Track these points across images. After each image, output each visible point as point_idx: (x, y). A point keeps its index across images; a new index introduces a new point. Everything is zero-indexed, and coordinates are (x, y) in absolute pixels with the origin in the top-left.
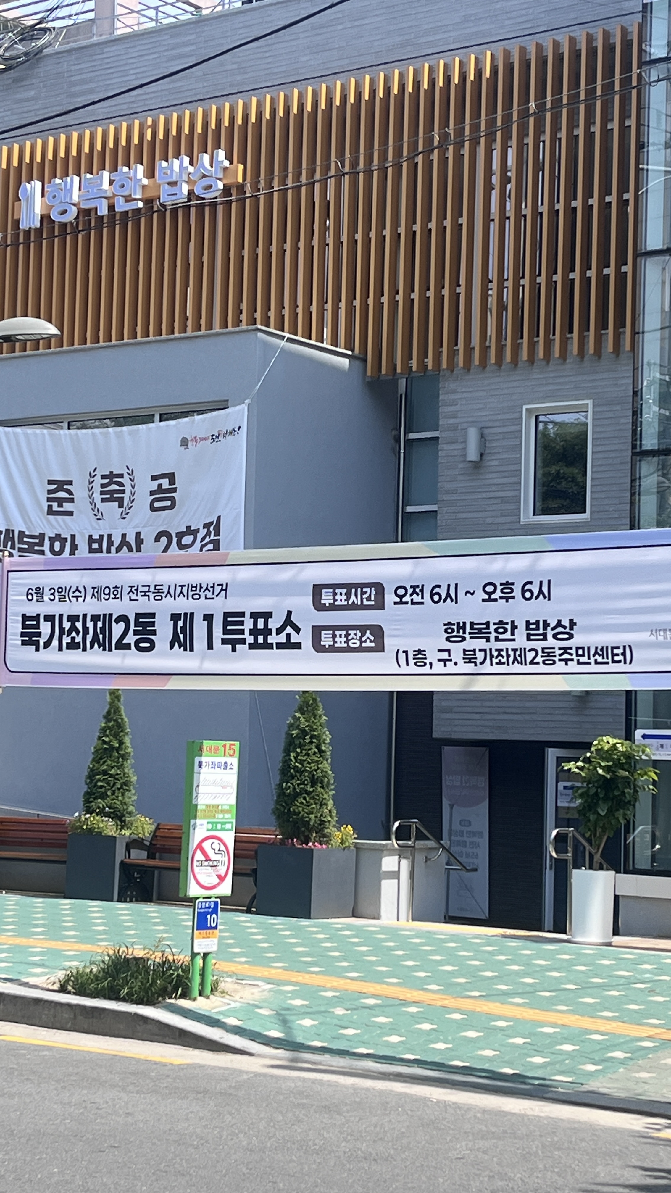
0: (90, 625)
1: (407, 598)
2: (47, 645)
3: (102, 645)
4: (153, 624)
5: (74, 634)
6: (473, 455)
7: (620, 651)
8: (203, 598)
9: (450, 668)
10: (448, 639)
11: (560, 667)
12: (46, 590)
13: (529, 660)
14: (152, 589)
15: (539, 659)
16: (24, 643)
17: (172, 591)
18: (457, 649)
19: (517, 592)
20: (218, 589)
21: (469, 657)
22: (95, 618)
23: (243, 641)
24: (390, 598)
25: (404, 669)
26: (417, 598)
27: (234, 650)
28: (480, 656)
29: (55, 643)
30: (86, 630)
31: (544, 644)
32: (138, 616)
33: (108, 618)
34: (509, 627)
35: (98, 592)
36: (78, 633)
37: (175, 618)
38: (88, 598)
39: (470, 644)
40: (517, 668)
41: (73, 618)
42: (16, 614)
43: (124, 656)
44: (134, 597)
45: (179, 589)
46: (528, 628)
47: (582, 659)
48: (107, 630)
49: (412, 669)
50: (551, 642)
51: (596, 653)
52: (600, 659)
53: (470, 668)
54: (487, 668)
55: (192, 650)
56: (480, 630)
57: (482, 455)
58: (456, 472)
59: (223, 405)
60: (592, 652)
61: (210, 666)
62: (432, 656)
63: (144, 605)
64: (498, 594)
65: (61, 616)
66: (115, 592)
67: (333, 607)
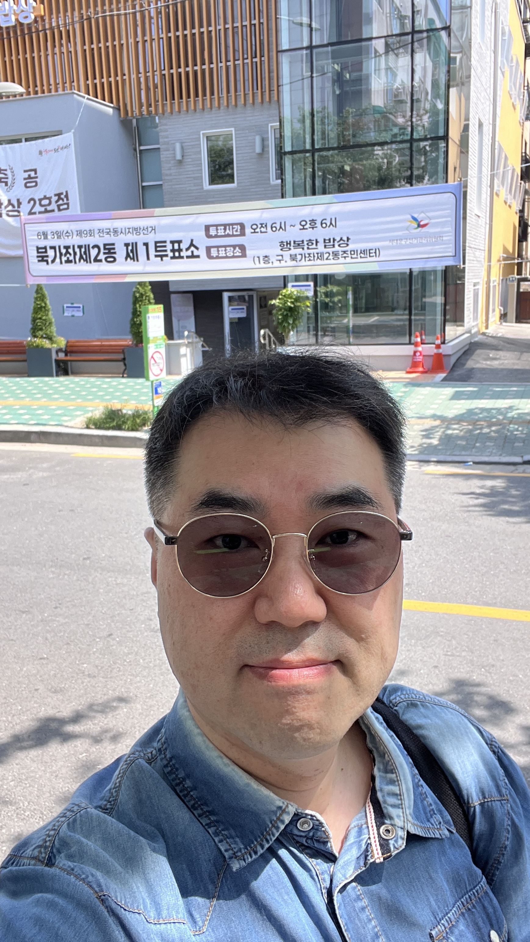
0: (77, 250)
1: (258, 230)
2: (53, 261)
3: (86, 261)
4: (114, 249)
5: (68, 255)
6: (179, 157)
7: (374, 251)
8: (142, 234)
9: (283, 263)
10: (281, 250)
11: (342, 260)
12: (49, 233)
13: (325, 257)
14: (112, 230)
15: (331, 257)
16: (39, 261)
17: (123, 231)
18: (287, 254)
19: (318, 224)
20: (150, 229)
21: (293, 258)
22: (80, 247)
23: (167, 256)
24: (248, 231)
25: (258, 265)
26: (263, 230)
27: (162, 260)
28: (299, 257)
29: (58, 260)
30: (75, 254)
31: (334, 249)
32: (105, 245)
33: (87, 247)
34: (314, 242)
35: (80, 233)
36: (70, 254)
37: (127, 245)
38: (75, 237)
39: (293, 251)
40: (319, 262)
41: (67, 248)
42: (33, 246)
43: (99, 265)
44: (101, 235)
45: (127, 230)
46: (325, 242)
47: (353, 256)
48: (87, 252)
49: (262, 265)
50: (337, 248)
51: (361, 253)
52: (362, 255)
53: (294, 263)
54: (303, 263)
55: (138, 260)
56: (299, 245)
57: (183, 156)
58: (170, 165)
59: (59, 133)
60: (359, 252)
61: (148, 269)
62: (273, 259)
63: (108, 239)
64: (308, 226)
65: (59, 247)
66: (91, 233)
67: (216, 236)
